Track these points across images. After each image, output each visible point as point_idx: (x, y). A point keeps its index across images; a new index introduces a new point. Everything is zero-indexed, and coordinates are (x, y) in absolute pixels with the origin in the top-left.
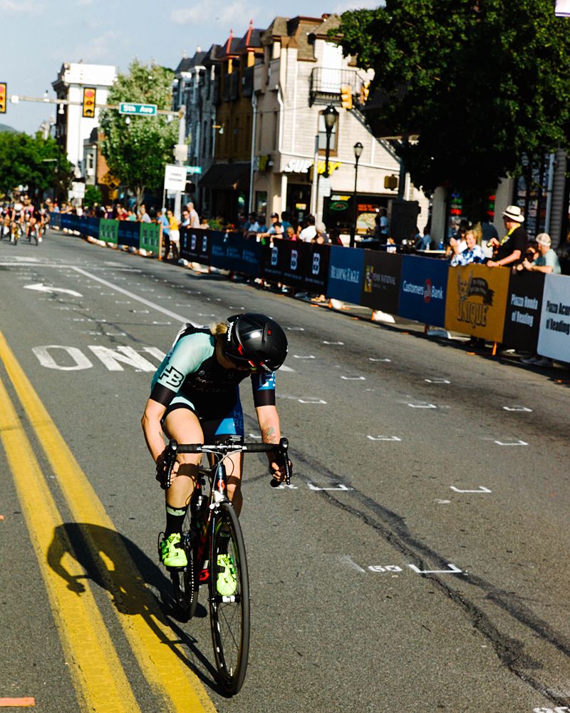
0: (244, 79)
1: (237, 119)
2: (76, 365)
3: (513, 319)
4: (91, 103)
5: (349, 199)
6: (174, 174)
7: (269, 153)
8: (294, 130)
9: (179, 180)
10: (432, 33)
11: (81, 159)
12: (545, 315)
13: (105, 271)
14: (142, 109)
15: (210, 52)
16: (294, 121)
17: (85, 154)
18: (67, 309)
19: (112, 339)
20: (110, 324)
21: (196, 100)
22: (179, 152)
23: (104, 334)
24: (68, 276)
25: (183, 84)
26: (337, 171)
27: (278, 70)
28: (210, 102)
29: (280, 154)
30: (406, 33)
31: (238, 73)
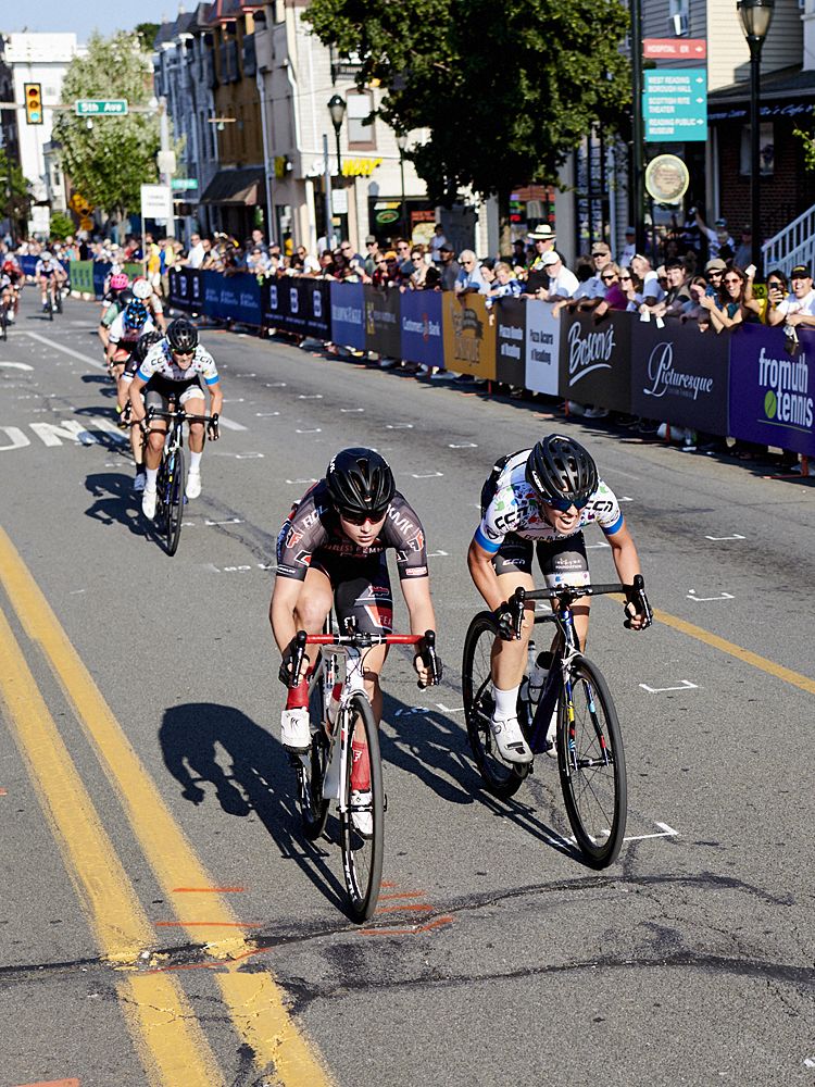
0: (243, 51)
1: (242, 107)
2: (12, 443)
3: (503, 353)
4: (37, 104)
5: (399, 206)
6: (153, 197)
7: (286, 152)
8: (315, 119)
9: (162, 205)
10: (423, 9)
11: (43, 172)
12: (530, 346)
13: (69, 334)
14: (107, 107)
15: (196, 14)
16: (314, 107)
17: (47, 166)
18: (13, 386)
19: (58, 415)
20: (60, 399)
21: (187, 82)
22: (163, 161)
23: (50, 410)
24: (21, 345)
25: (167, 60)
26: (378, 169)
27: (285, 38)
28: (205, 84)
29: (299, 153)
30: (391, 12)
31: (236, 43)
